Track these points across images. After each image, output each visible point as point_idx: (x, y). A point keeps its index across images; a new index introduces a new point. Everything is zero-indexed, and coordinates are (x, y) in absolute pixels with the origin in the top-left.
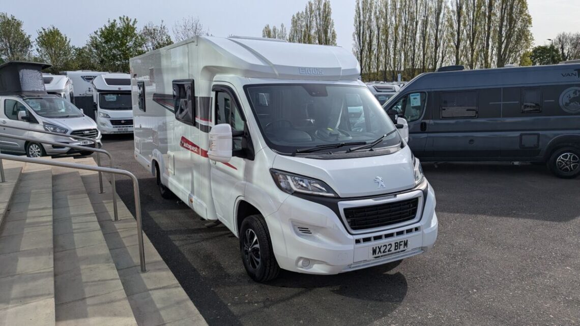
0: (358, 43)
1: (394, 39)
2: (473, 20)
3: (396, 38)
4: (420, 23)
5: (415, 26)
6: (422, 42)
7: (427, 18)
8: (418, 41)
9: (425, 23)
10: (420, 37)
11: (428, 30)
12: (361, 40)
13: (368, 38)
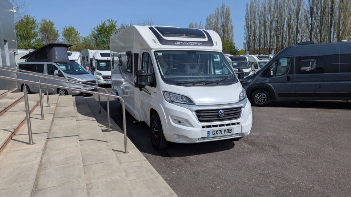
0: (247, 32)
1: (270, 29)
2: (321, 16)
4: (286, 19)
5: (283, 21)
6: (288, 30)
7: (291, 16)
8: (286, 30)
9: (290, 19)
10: (286, 27)
11: (291, 23)
12: (249, 30)
13: (253, 29)
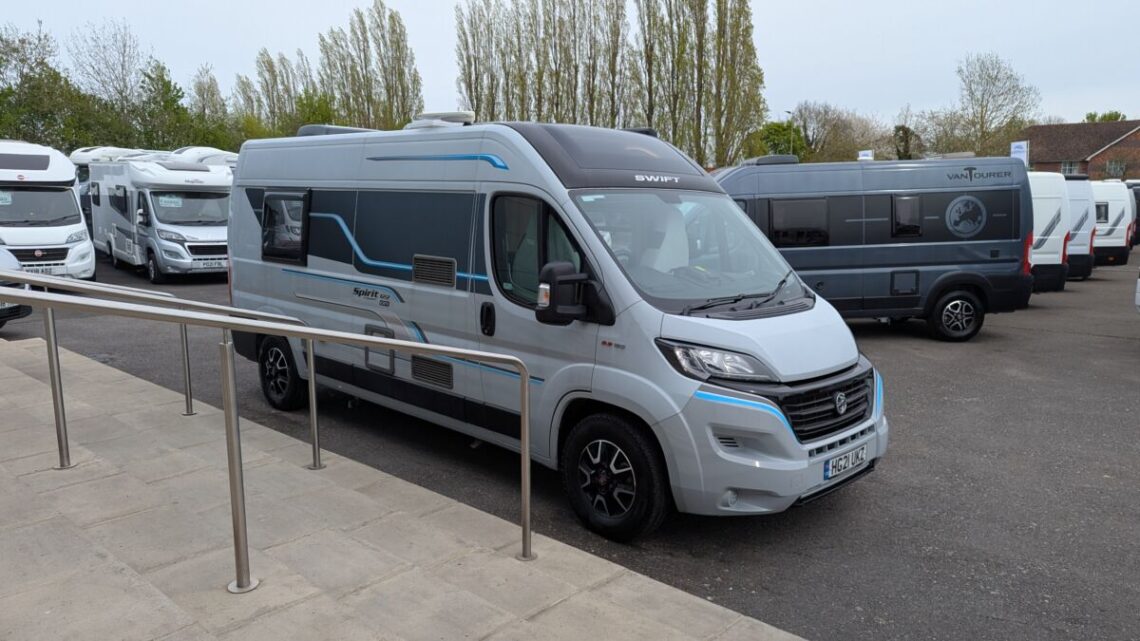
0: (467, 98)
1: (537, 95)
2: (673, 70)
3: (540, 94)
4: (581, 68)
5: (573, 73)
6: (587, 103)
7: (595, 63)
8: (581, 103)
9: (592, 70)
10: (584, 95)
11: (597, 82)
12: (474, 93)
13: (486, 91)
